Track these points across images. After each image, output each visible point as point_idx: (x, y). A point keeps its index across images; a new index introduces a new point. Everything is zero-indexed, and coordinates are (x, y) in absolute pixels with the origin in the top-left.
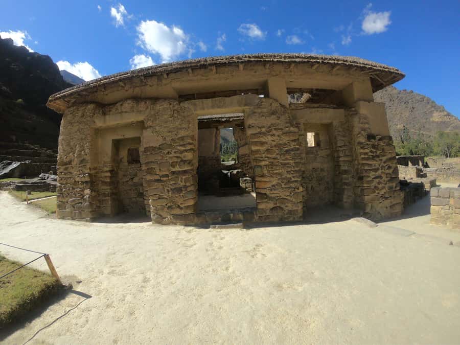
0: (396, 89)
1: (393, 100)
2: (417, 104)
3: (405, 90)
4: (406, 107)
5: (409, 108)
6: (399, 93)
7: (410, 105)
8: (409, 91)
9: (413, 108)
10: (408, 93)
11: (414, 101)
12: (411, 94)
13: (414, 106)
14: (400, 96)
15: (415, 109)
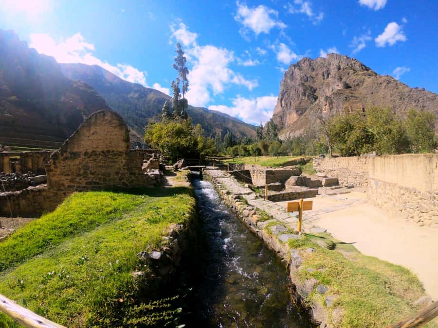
0: (407, 87)
1: (404, 99)
2: (428, 103)
3: (417, 88)
4: (417, 106)
5: (419, 107)
6: (411, 91)
7: (421, 104)
8: (420, 88)
9: (424, 107)
10: (419, 91)
11: (425, 100)
12: (423, 92)
13: (424, 105)
14: (411, 94)
15: (425, 108)
